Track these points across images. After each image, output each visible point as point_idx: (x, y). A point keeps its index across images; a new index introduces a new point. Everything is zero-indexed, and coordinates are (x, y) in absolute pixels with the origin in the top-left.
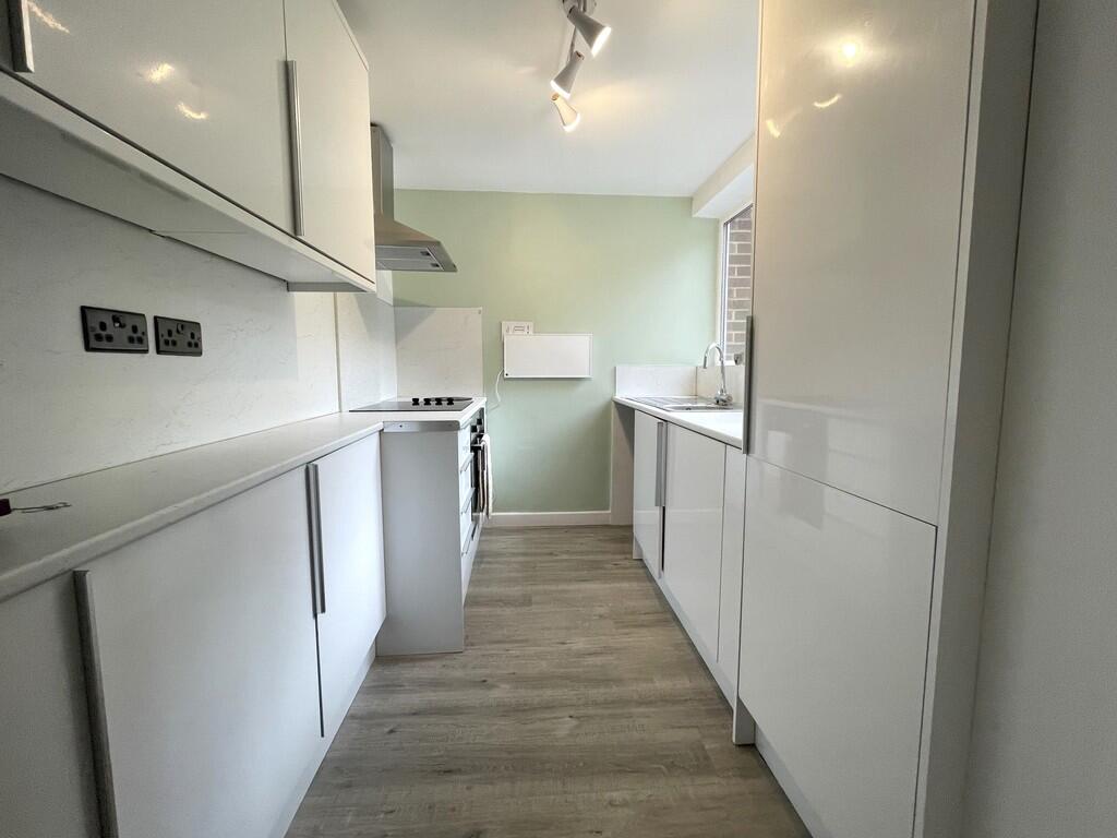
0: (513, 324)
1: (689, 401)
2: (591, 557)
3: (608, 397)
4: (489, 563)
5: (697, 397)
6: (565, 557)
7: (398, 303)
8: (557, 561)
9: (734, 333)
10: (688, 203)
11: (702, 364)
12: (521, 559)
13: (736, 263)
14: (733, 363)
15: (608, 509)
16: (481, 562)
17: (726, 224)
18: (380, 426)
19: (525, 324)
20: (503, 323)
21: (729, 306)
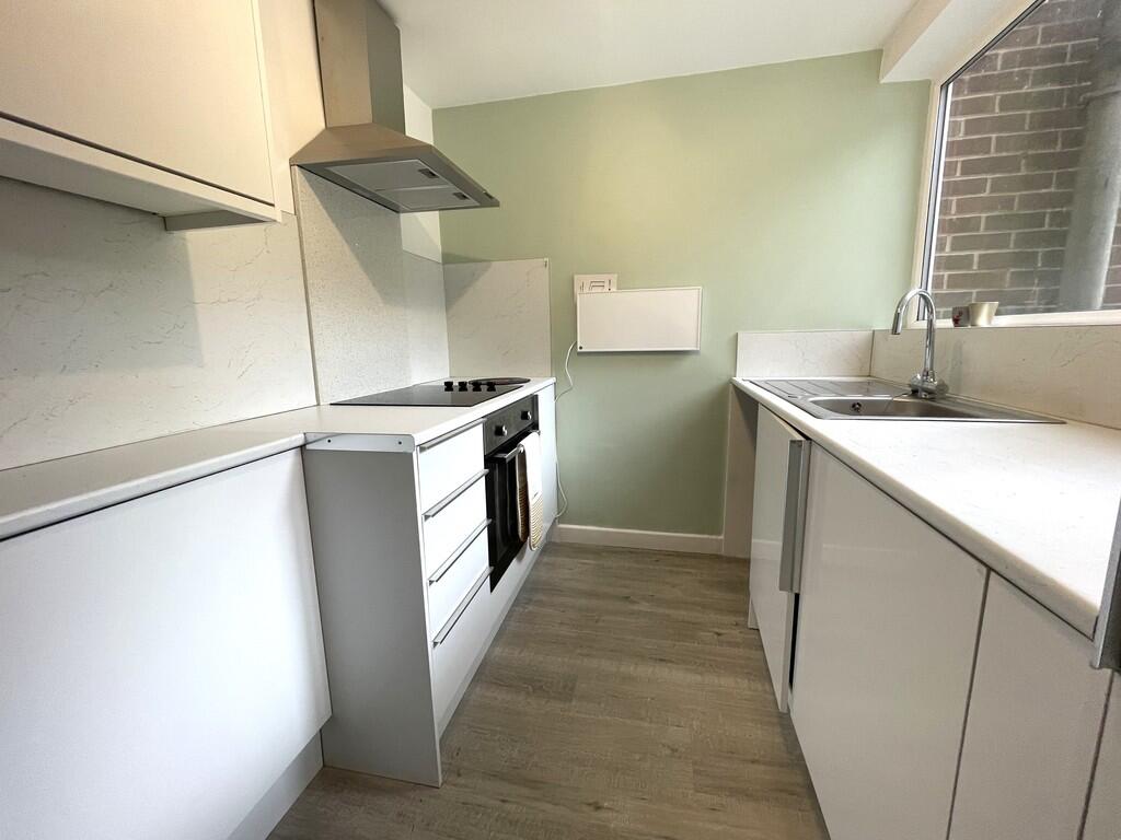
0: (588, 279)
1: (856, 388)
2: (682, 614)
3: (724, 379)
4: (540, 603)
5: (871, 381)
6: (644, 607)
7: (448, 259)
8: (632, 613)
9: (946, 274)
10: (874, 60)
11: (890, 326)
12: (583, 602)
13: (958, 154)
14: (949, 323)
15: (719, 533)
16: (529, 601)
17: (945, 86)
18: (299, 439)
19: (604, 277)
20: (576, 277)
21: (942, 229)
